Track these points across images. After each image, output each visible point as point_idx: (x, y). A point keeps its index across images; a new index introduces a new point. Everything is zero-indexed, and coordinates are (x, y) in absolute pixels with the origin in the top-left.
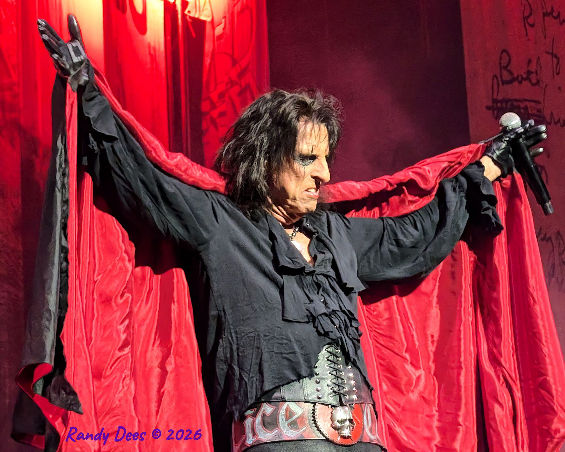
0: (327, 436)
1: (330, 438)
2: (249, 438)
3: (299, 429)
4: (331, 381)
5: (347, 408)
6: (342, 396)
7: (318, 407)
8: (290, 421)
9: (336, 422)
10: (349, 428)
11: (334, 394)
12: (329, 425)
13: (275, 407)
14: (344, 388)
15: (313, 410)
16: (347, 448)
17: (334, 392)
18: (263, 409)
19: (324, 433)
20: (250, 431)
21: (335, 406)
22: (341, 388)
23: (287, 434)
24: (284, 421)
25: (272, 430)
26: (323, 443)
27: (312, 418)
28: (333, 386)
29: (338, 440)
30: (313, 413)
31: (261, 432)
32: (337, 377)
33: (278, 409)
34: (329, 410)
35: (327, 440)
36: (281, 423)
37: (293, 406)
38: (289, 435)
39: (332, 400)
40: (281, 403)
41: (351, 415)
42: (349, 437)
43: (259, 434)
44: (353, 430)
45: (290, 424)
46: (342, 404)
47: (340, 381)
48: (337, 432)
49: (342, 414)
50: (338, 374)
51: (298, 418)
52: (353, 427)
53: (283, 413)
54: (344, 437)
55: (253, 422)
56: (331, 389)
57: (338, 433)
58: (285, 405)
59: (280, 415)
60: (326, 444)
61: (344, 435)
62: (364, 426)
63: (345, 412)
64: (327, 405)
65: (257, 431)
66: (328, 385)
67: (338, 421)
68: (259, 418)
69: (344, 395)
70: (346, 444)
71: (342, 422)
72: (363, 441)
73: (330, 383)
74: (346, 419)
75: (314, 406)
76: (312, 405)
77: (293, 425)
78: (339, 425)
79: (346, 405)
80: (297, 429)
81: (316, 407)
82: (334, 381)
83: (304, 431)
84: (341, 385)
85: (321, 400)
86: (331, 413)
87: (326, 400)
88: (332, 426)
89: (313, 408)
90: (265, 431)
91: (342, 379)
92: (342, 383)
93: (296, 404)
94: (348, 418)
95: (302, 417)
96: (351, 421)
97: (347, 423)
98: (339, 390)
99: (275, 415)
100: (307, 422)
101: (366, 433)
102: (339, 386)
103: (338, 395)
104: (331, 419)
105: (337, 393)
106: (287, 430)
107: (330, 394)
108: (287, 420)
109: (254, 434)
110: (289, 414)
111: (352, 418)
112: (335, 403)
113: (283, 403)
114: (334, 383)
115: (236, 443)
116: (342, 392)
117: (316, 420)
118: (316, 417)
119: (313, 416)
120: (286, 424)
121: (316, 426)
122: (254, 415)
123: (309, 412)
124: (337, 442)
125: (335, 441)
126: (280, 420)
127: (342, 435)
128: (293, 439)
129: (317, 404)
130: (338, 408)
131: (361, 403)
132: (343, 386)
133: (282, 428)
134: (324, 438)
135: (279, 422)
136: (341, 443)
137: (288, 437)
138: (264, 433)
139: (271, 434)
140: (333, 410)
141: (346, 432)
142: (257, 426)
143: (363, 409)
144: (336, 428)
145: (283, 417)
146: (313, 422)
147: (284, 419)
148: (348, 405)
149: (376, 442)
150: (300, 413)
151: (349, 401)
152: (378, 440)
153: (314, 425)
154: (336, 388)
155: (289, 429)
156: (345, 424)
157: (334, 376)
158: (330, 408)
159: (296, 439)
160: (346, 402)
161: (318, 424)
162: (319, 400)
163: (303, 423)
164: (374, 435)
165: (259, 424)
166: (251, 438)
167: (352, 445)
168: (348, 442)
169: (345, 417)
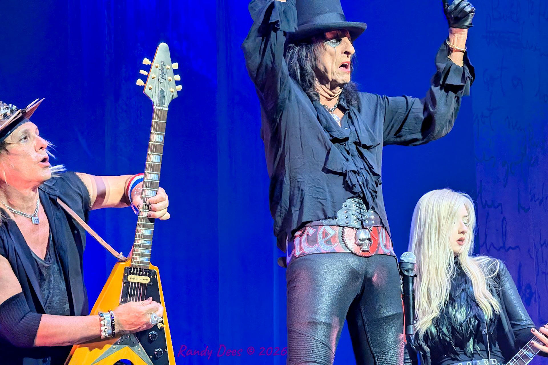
0: (352, 250)
1: (354, 251)
2: (297, 251)
3: (332, 245)
4: (355, 211)
5: (367, 231)
6: (363, 222)
7: (347, 229)
8: (326, 239)
9: (359, 240)
10: (367, 245)
11: (357, 220)
13: (315, 230)
14: (365, 216)
15: (343, 232)
16: (366, 258)
17: (358, 219)
18: (307, 231)
19: (350, 248)
20: (298, 246)
21: (358, 229)
22: (363, 216)
23: (323, 248)
24: (322, 239)
25: (313, 245)
26: (349, 254)
27: (342, 238)
28: (357, 214)
29: (360, 253)
30: (343, 234)
31: (305, 247)
32: (360, 209)
33: (318, 231)
35: (352, 253)
36: (319, 240)
37: (328, 229)
38: (325, 249)
39: (357, 224)
40: (320, 226)
41: (370, 235)
42: (368, 251)
44: (371, 246)
45: (326, 242)
46: (363, 228)
47: (362, 211)
48: (359, 247)
49: (363, 235)
50: (361, 206)
51: (331, 237)
52: (371, 244)
53: (321, 234)
54: (363, 251)
55: (301, 240)
56: (356, 217)
57: (360, 248)
58: (322, 228)
59: (319, 235)
60: (351, 255)
61: (364, 249)
62: (379, 243)
63: (365, 233)
65: (303, 246)
66: (353, 214)
67: (360, 240)
68: (304, 237)
69: (365, 221)
70: (365, 256)
71: (363, 240)
72: (378, 253)
73: (354, 212)
76: (342, 228)
77: (328, 242)
78: (360, 242)
79: (366, 228)
81: (344, 230)
82: (358, 211)
83: (336, 246)
84: (363, 214)
85: (349, 224)
86: (355, 234)
87: (352, 225)
88: (355, 243)
89: (342, 230)
90: (308, 246)
91: (364, 210)
92: (363, 212)
93: (330, 227)
94: (367, 237)
95: (334, 237)
96: (369, 240)
97: (367, 241)
98: (361, 217)
99: (315, 234)
100: (338, 240)
101: (381, 248)
103: (360, 221)
104: (355, 238)
105: (360, 220)
106: (323, 246)
107: (354, 220)
108: (323, 238)
109: (301, 249)
110: (325, 234)
111: (370, 238)
112: (358, 226)
113: (321, 227)
115: (289, 255)
116: (364, 219)
117: (345, 239)
118: (344, 237)
119: (342, 236)
120: (323, 241)
121: (345, 243)
122: (301, 236)
123: (339, 233)
124: (359, 255)
127: (362, 249)
128: (328, 252)
129: (345, 227)
130: (360, 230)
131: (377, 227)
132: (364, 214)
133: (320, 244)
134: (350, 252)
135: (318, 240)
136: (362, 255)
137: (324, 250)
138: (308, 248)
139: (312, 248)
140: (357, 232)
141: (366, 248)
142: (302, 243)
143: (379, 231)
144: (359, 245)
145: (321, 236)
146: (342, 240)
147: (322, 238)
148: (368, 228)
149: (389, 254)
150: (333, 234)
151: (368, 225)
152: (391, 252)
153: (343, 242)
154: (359, 216)
155: (325, 245)
156: (365, 241)
157: (357, 208)
158: (355, 230)
159: (330, 252)
160: (366, 226)
161: (345, 241)
162: (347, 224)
163: (335, 241)
164: (388, 249)
165: (304, 241)
166: (299, 251)
167: (370, 257)
168: (367, 254)
169: (365, 237)
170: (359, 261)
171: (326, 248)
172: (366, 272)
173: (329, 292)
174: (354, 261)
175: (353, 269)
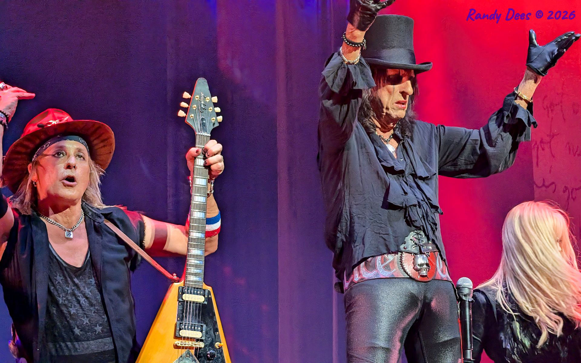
0: (410, 275)
1: (413, 276)
2: (356, 277)
4: (413, 236)
5: (425, 256)
6: (421, 247)
7: (404, 255)
8: (385, 264)
10: (426, 269)
11: (415, 245)
12: (412, 268)
14: (423, 241)
16: (425, 283)
17: (416, 244)
19: (409, 273)
20: (357, 272)
21: (416, 254)
22: (420, 241)
23: (382, 274)
24: (380, 264)
25: (371, 271)
26: (408, 279)
27: (400, 263)
28: (415, 240)
29: (419, 278)
30: (401, 259)
32: (418, 234)
34: (411, 257)
35: (411, 278)
36: (378, 266)
38: (384, 275)
39: (415, 250)
41: (427, 261)
42: (426, 276)
43: (363, 274)
44: (429, 271)
45: (384, 267)
46: (421, 253)
47: (420, 236)
48: (417, 272)
49: (421, 260)
51: (390, 263)
52: (429, 269)
53: (379, 259)
54: (422, 276)
56: (414, 242)
57: (419, 273)
59: (377, 260)
60: (410, 281)
62: (436, 268)
63: (423, 258)
64: (411, 253)
65: (362, 272)
66: (411, 240)
67: (418, 265)
69: (423, 246)
71: (421, 265)
72: (436, 278)
73: (411, 237)
74: (424, 263)
76: (400, 253)
77: (387, 267)
78: (419, 267)
79: (424, 253)
80: (390, 270)
81: (403, 255)
82: (415, 236)
83: (394, 272)
85: (407, 250)
86: (414, 259)
87: (410, 250)
88: (414, 268)
89: (401, 256)
91: (421, 235)
92: (421, 238)
94: (425, 262)
95: (392, 262)
96: (427, 265)
97: (425, 266)
98: (419, 243)
99: (374, 260)
100: (396, 265)
101: (439, 273)
102: (419, 240)
103: (418, 246)
104: (413, 263)
106: (382, 271)
107: (412, 246)
108: (382, 264)
109: (360, 275)
110: (384, 259)
111: (428, 263)
112: (416, 252)
114: (416, 238)
115: (347, 281)
116: (421, 244)
117: (403, 264)
118: (403, 262)
120: (382, 266)
121: (403, 268)
123: (398, 258)
124: (418, 280)
125: (416, 279)
126: (377, 264)
127: (421, 274)
128: (387, 277)
129: (403, 253)
130: (418, 256)
131: (434, 252)
132: (422, 240)
133: (379, 269)
134: (409, 277)
135: (377, 266)
136: (420, 280)
137: (384, 276)
138: (366, 273)
139: (371, 274)
140: (415, 257)
141: (424, 273)
142: (361, 269)
143: (436, 256)
144: (417, 270)
145: (380, 262)
146: (400, 265)
147: (380, 263)
148: (426, 253)
149: (446, 279)
150: (392, 259)
151: (426, 251)
152: (447, 277)
153: (401, 268)
154: (417, 241)
155: (384, 271)
156: (424, 267)
157: (415, 233)
158: (413, 256)
159: (389, 277)
160: (424, 251)
161: (404, 267)
162: (405, 250)
163: (393, 265)
164: (444, 274)
165: (363, 267)
166: (358, 277)
167: (428, 282)
168: (425, 279)
169: (423, 262)
170: (418, 286)
171: (385, 273)
172: (425, 297)
173: (389, 317)
174: (413, 286)
175: (411, 293)
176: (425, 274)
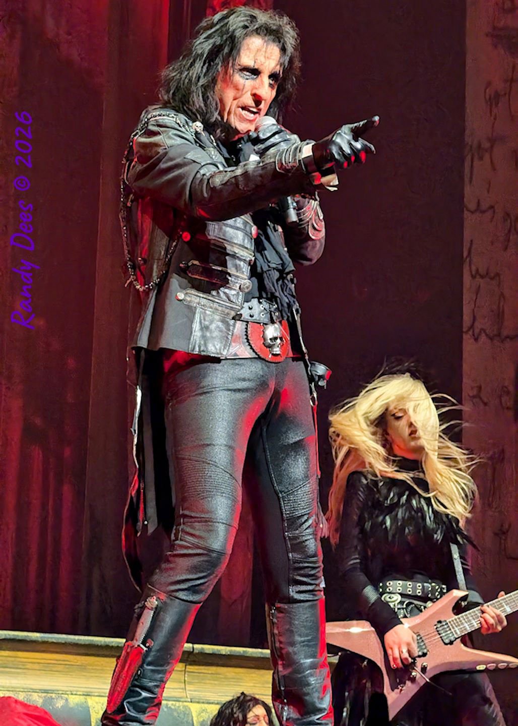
0: (259, 354)
1: (262, 356)
3: (233, 347)
5: (277, 325)
6: (273, 313)
7: (251, 325)
9: (268, 339)
10: (279, 346)
11: (265, 312)
12: (261, 343)
15: (247, 329)
17: (265, 310)
19: (257, 351)
21: (266, 324)
22: (271, 306)
26: (256, 360)
27: (245, 337)
28: (264, 303)
29: (270, 357)
30: (246, 332)
34: (261, 328)
35: (259, 358)
39: (264, 318)
41: (281, 332)
42: (280, 354)
44: (283, 348)
46: (272, 322)
48: (268, 349)
49: (273, 331)
52: (283, 345)
54: (275, 355)
56: (263, 307)
57: (270, 351)
60: (258, 362)
61: (275, 353)
63: (276, 329)
64: (260, 323)
66: (260, 304)
67: (270, 339)
70: (276, 361)
71: (276, 338)
75: (247, 325)
76: (245, 323)
78: (270, 342)
79: (276, 323)
81: (249, 325)
83: (238, 349)
85: (253, 318)
86: (263, 331)
87: (258, 319)
88: (264, 344)
89: (246, 327)
94: (279, 335)
95: (235, 336)
96: (281, 339)
97: (278, 341)
98: (270, 308)
100: (241, 340)
103: (269, 313)
104: (263, 337)
105: (268, 311)
107: (261, 312)
112: (266, 321)
116: (273, 310)
117: (249, 338)
118: (249, 336)
119: (246, 335)
121: (250, 344)
123: (242, 330)
124: (269, 360)
125: (267, 359)
127: (273, 352)
129: (250, 322)
130: (269, 326)
134: (257, 356)
136: (271, 361)
140: (264, 328)
141: (277, 350)
144: (268, 346)
146: (245, 340)
148: (278, 322)
151: (279, 318)
153: (247, 343)
154: (267, 306)
159: (230, 357)
160: (276, 319)
161: (251, 342)
162: (250, 318)
163: (235, 341)
167: (281, 362)
168: (278, 359)
169: (275, 335)
176: (278, 353)
